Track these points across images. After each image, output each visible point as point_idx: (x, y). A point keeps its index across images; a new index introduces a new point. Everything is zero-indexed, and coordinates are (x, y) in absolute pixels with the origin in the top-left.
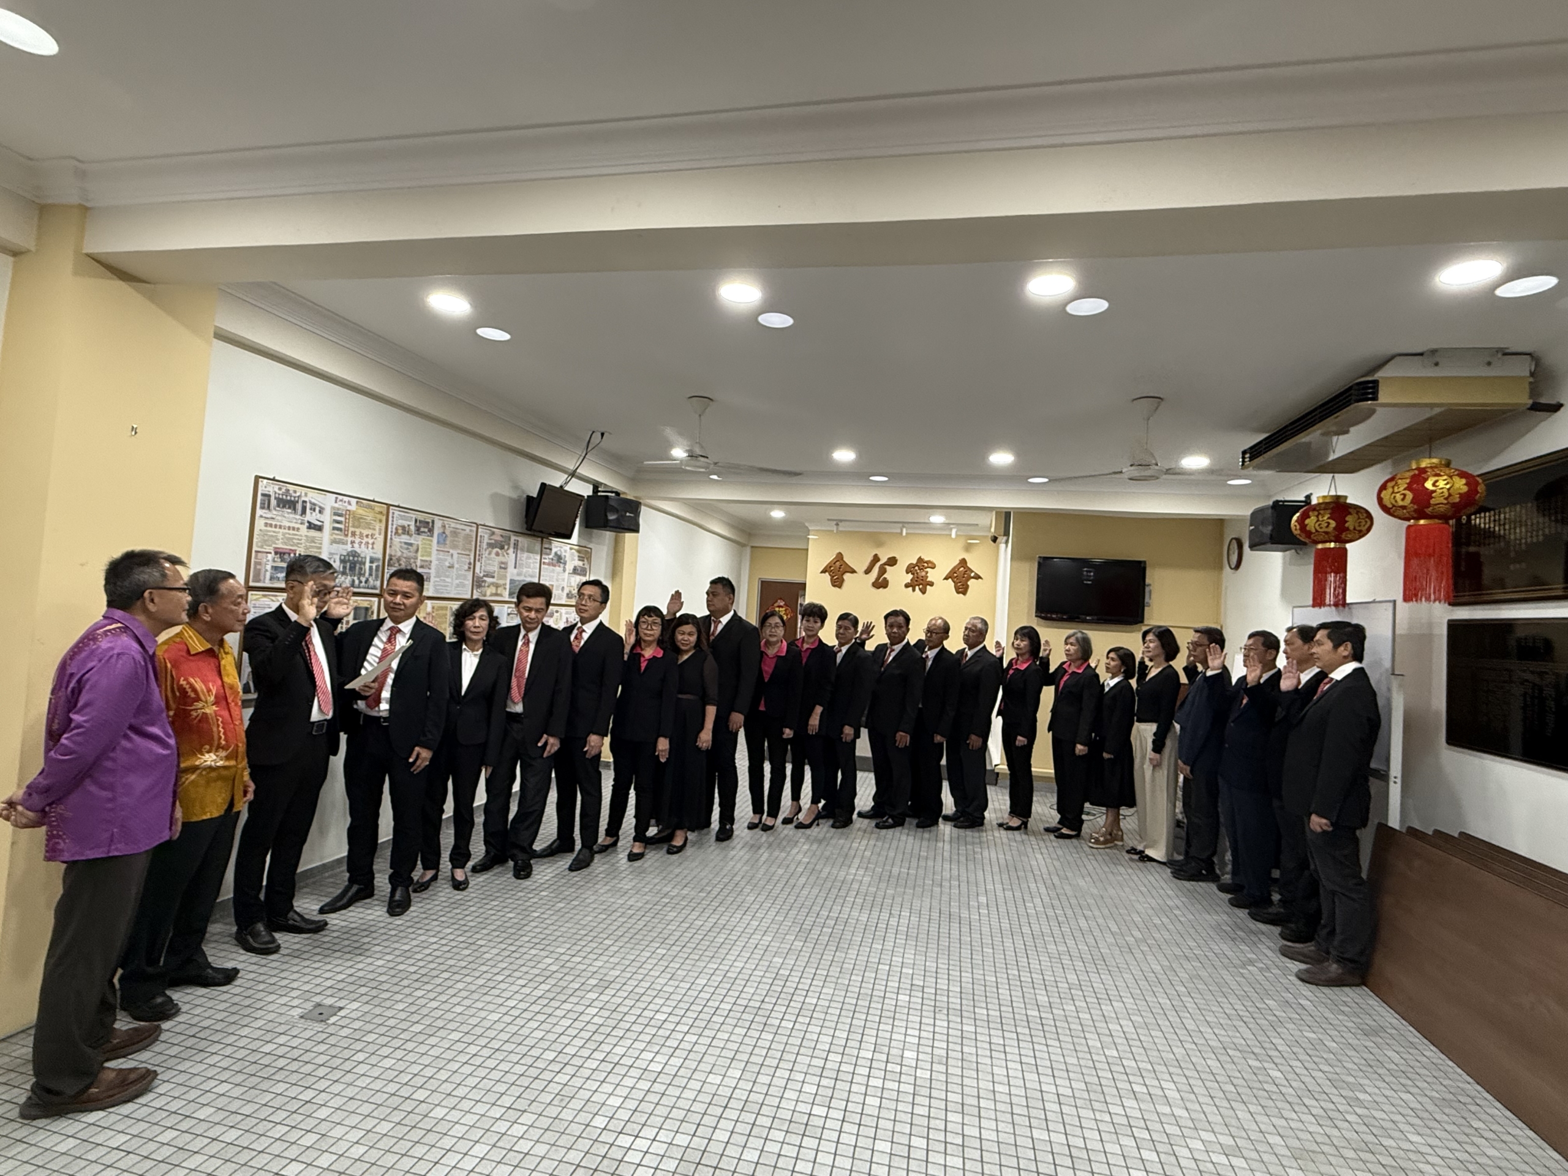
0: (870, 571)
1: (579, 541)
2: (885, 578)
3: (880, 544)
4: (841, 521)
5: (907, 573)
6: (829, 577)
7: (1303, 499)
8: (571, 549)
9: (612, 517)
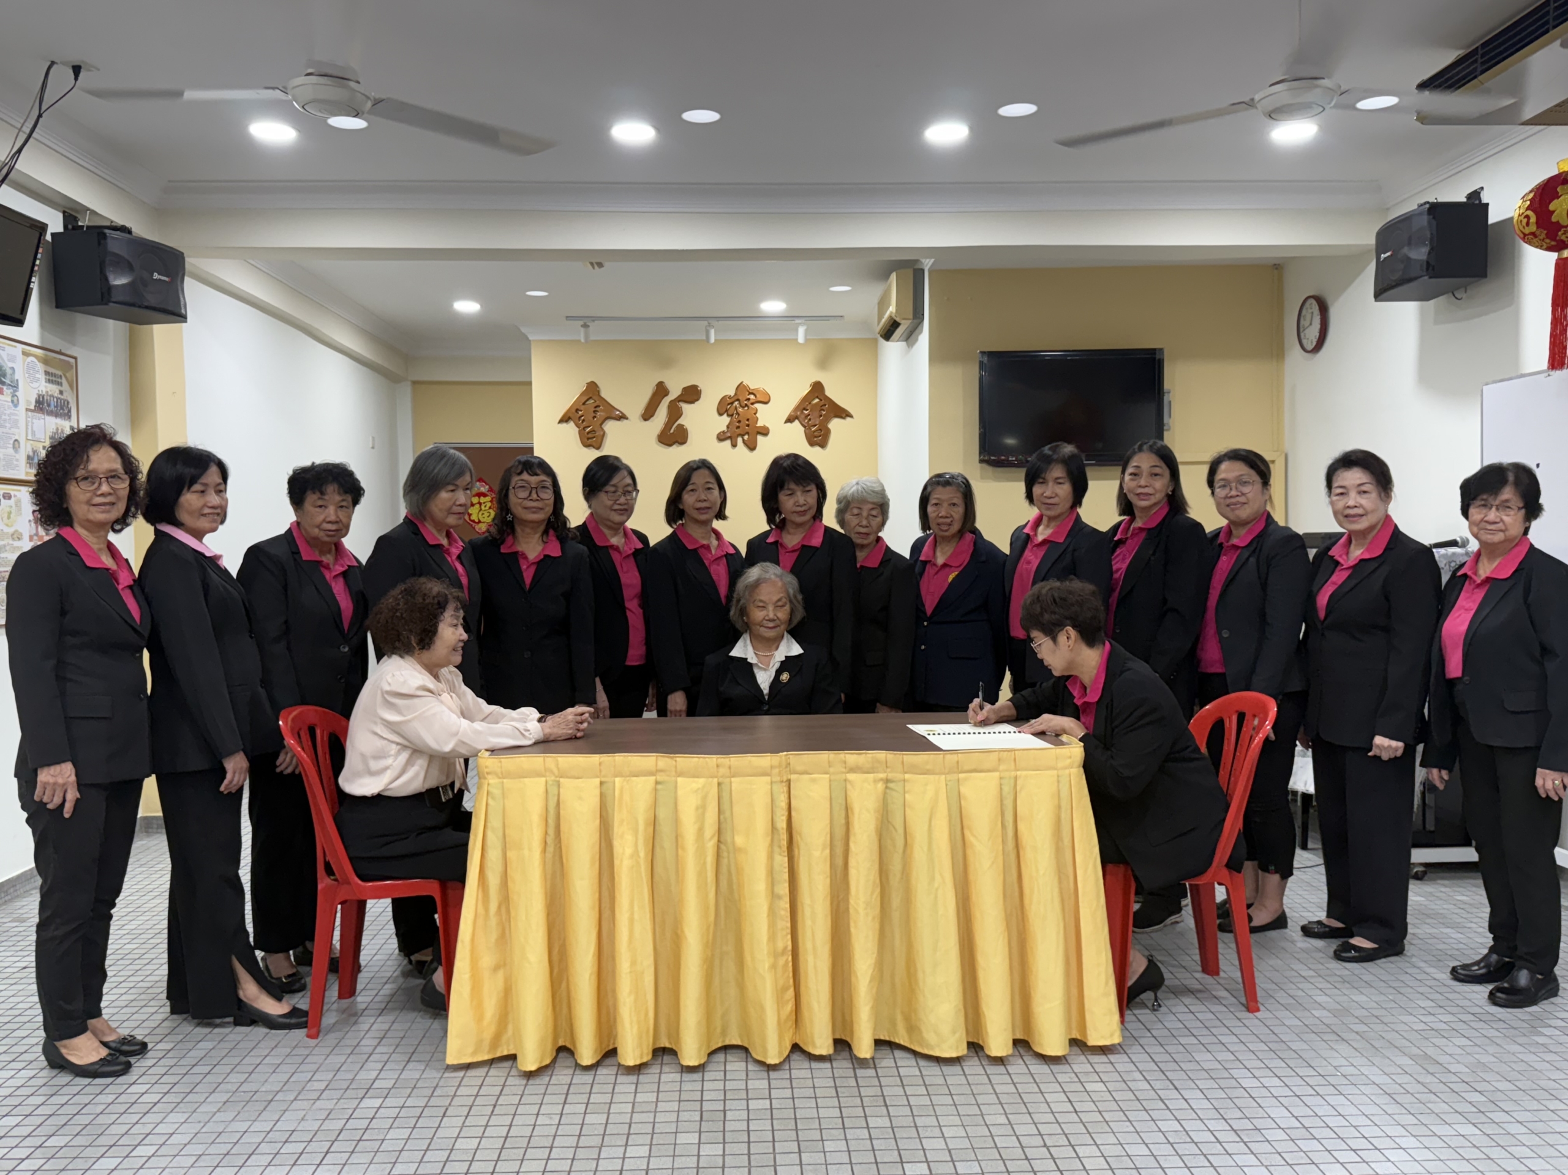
0: (652, 416)
1: (42, 337)
2: (681, 426)
3: (666, 363)
4: (594, 319)
5: (721, 414)
6: (577, 429)
7: (1465, 200)
8: (26, 354)
9: (119, 281)
